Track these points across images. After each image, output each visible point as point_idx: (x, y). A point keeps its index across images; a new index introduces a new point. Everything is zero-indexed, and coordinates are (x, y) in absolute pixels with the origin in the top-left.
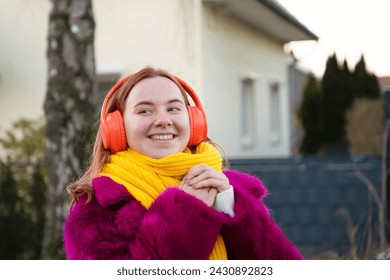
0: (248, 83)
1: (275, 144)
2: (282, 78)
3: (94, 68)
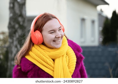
0: (83, 20)
1: (93, 41)
2: (96, 18)
3: (25, 14)
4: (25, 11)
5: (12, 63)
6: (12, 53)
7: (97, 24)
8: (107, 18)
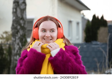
0: (70, 22)
2: (80, 21)
3: (26, 17)
4: (26, 15)
5: (15, 58)
6: (14, 49)
7: (80, 25)
8: (88, 21)
